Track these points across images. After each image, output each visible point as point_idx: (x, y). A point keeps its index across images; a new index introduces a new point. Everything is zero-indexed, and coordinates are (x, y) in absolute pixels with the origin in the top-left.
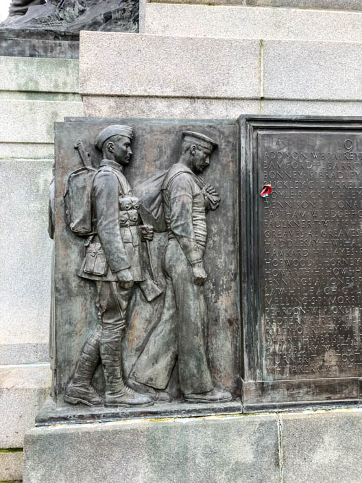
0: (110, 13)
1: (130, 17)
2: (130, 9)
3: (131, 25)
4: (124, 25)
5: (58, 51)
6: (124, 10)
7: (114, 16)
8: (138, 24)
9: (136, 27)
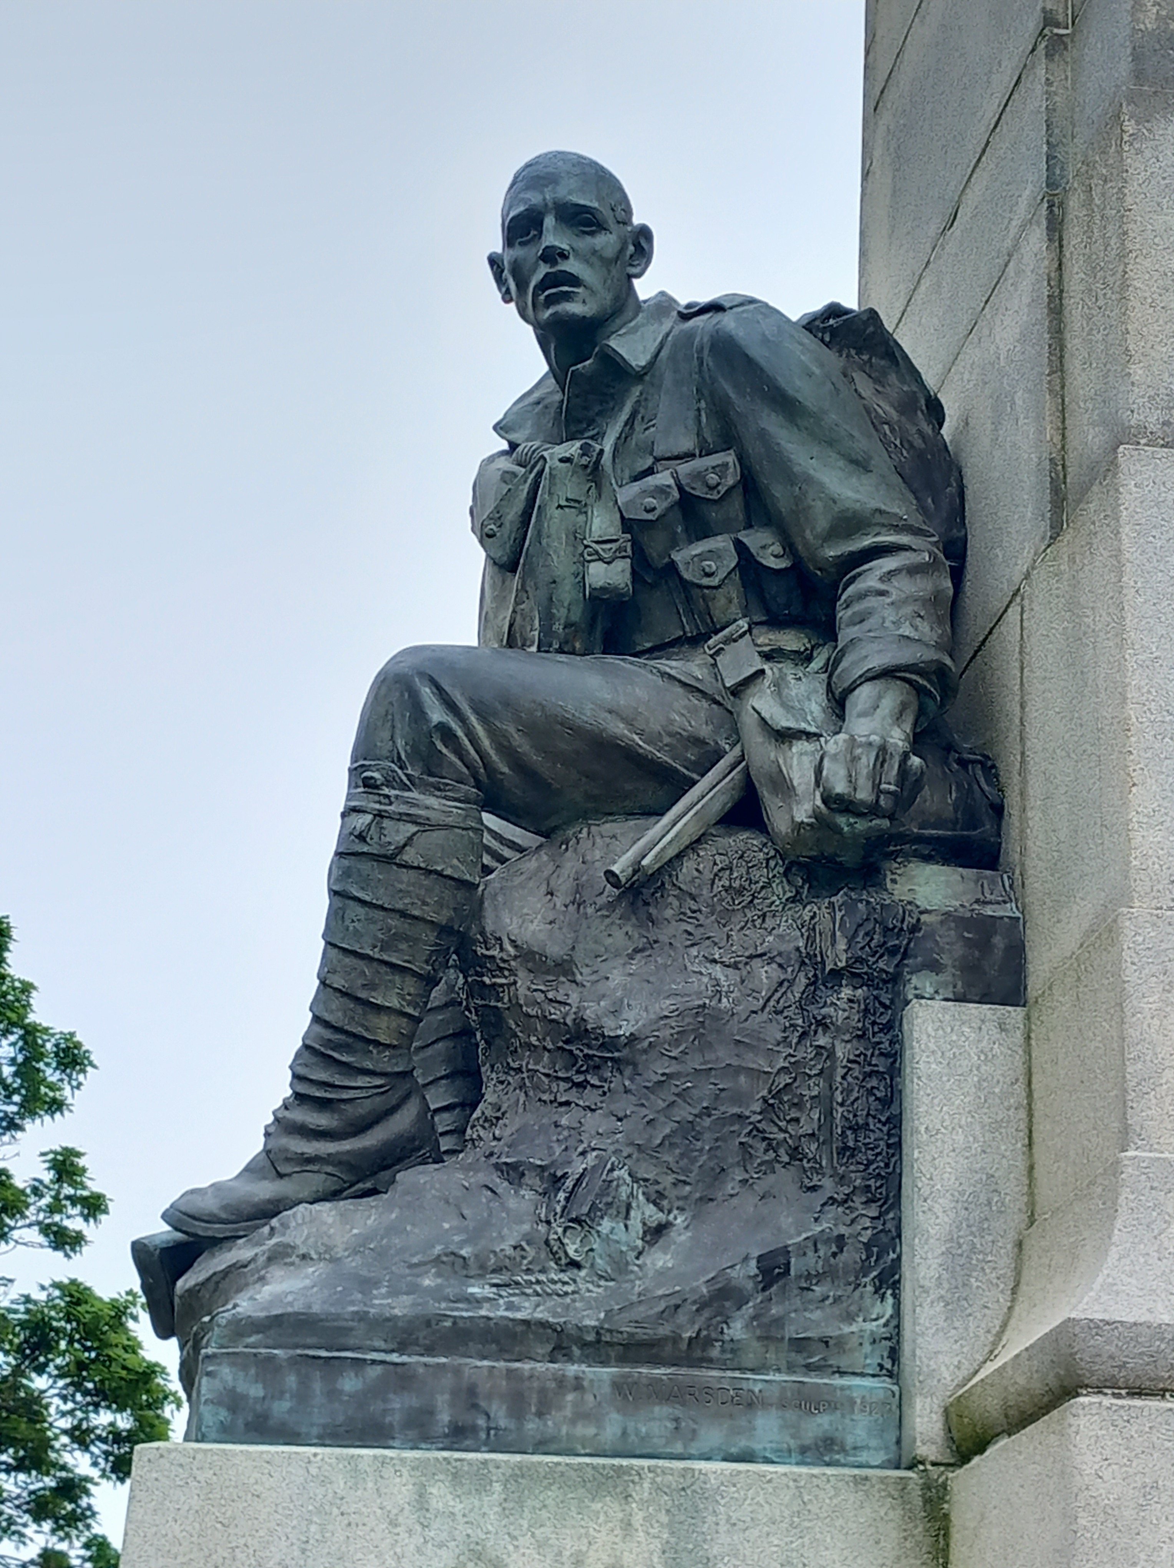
0: (785, 1251)
1: (865, 1270)
2: (865, 1237)
3: (868, 1301)
4: (837, 1300)
5: (568, 1412)
6: (840, 1240)
7: (796, 1265)
8: (896, 1297)
9: (889, 1311)
